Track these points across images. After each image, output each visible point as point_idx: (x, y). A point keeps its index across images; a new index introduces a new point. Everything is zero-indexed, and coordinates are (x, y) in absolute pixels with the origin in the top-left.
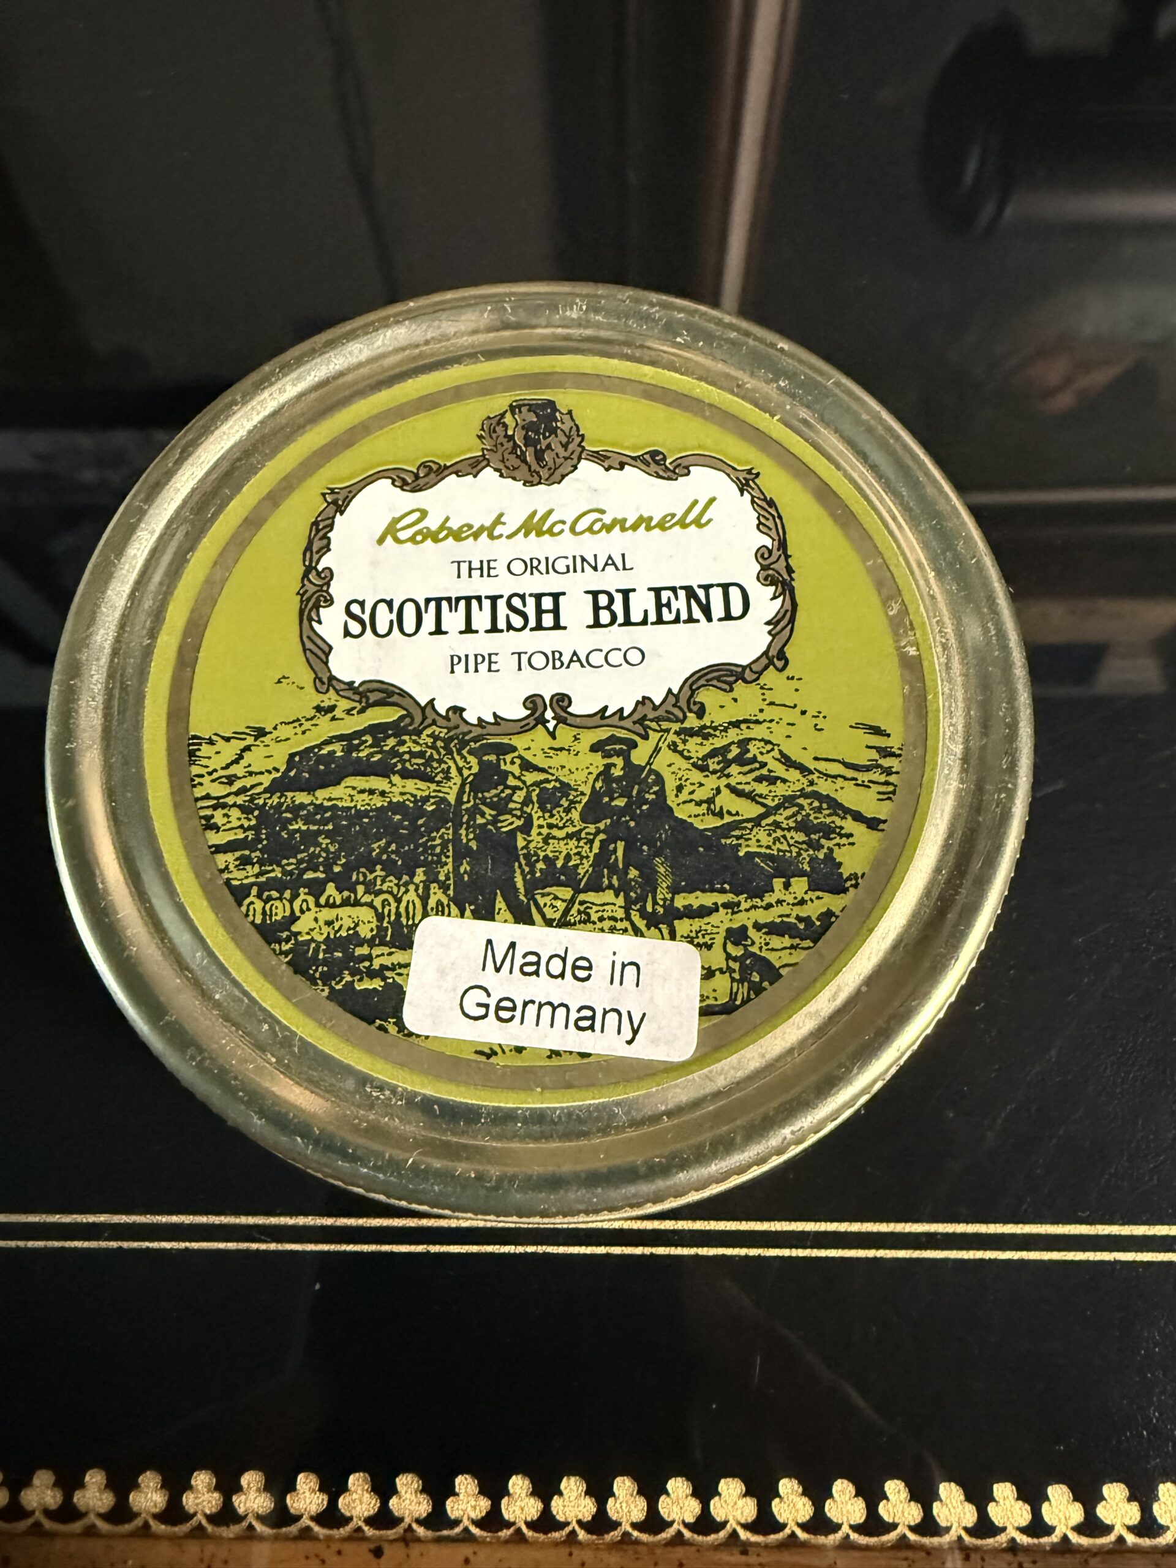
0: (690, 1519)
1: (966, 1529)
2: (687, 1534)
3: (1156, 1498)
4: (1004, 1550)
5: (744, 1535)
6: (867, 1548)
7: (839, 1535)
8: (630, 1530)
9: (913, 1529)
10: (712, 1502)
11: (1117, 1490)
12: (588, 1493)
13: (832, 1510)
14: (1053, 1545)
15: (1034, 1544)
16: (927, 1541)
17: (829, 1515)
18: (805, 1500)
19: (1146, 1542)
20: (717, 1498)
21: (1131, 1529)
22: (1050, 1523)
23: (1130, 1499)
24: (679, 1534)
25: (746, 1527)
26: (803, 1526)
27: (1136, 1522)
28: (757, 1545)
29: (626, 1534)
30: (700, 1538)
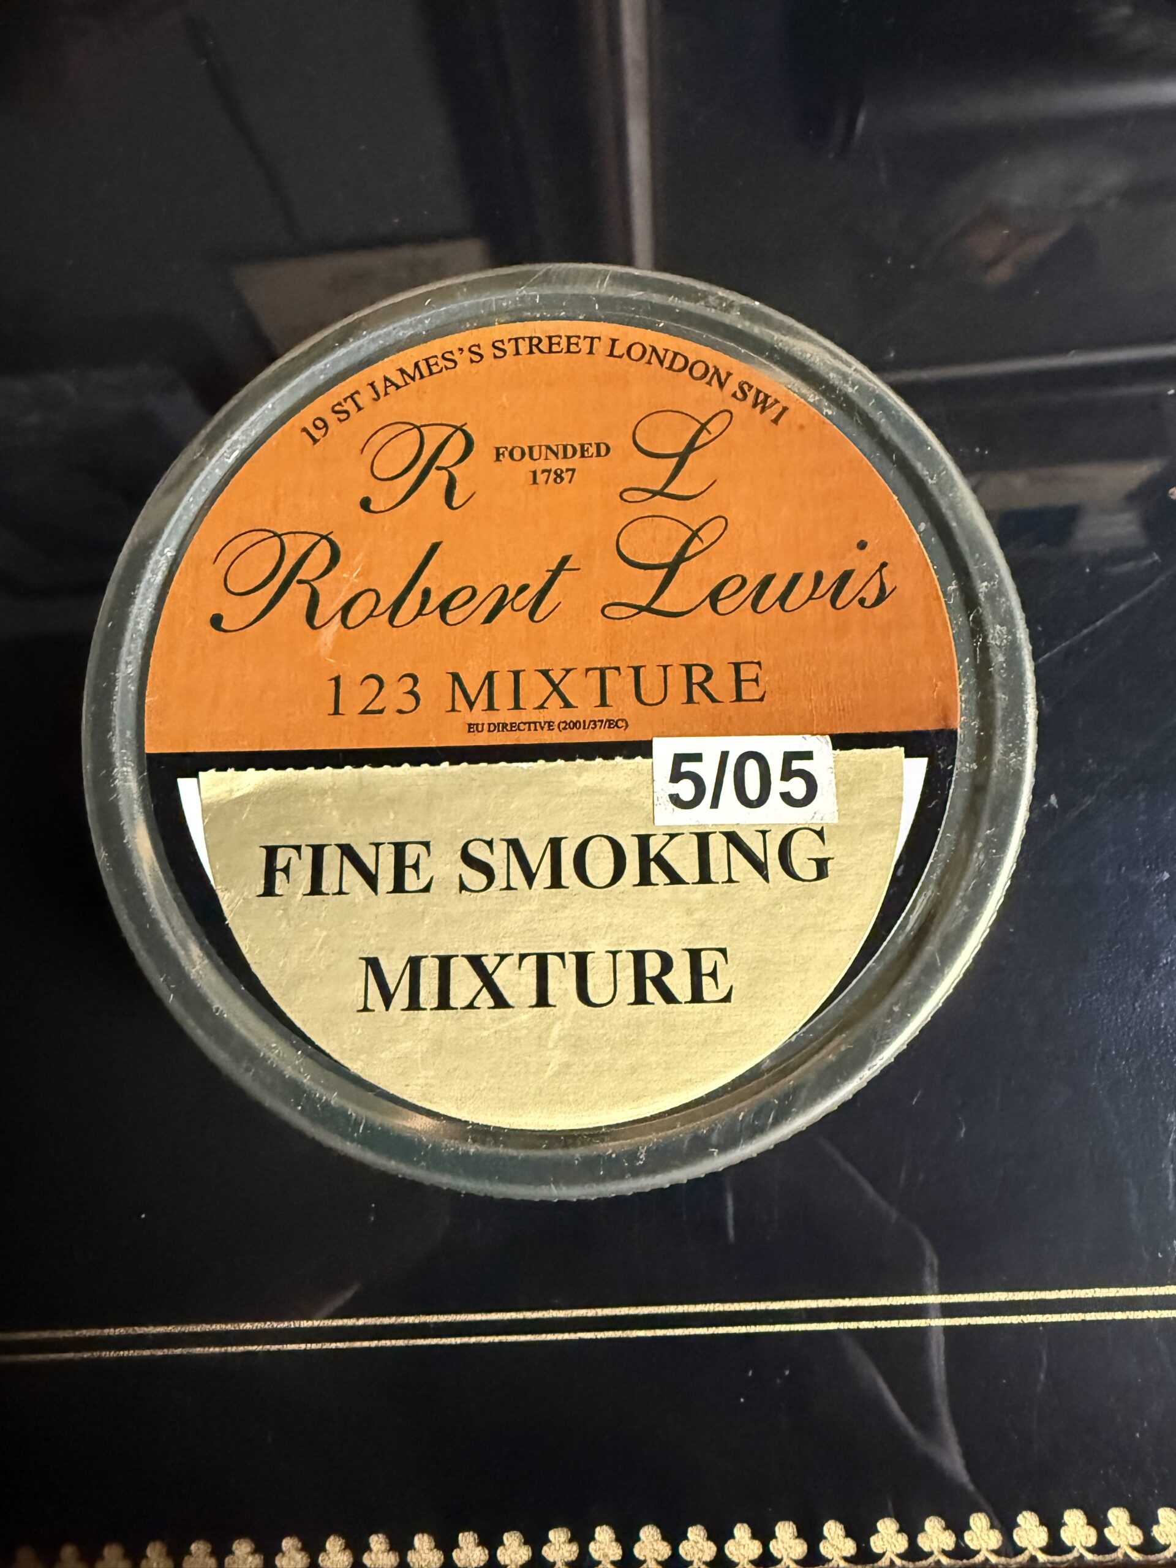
18: (303, 1553)
23: (570, 1541)
27: (574, 1559)
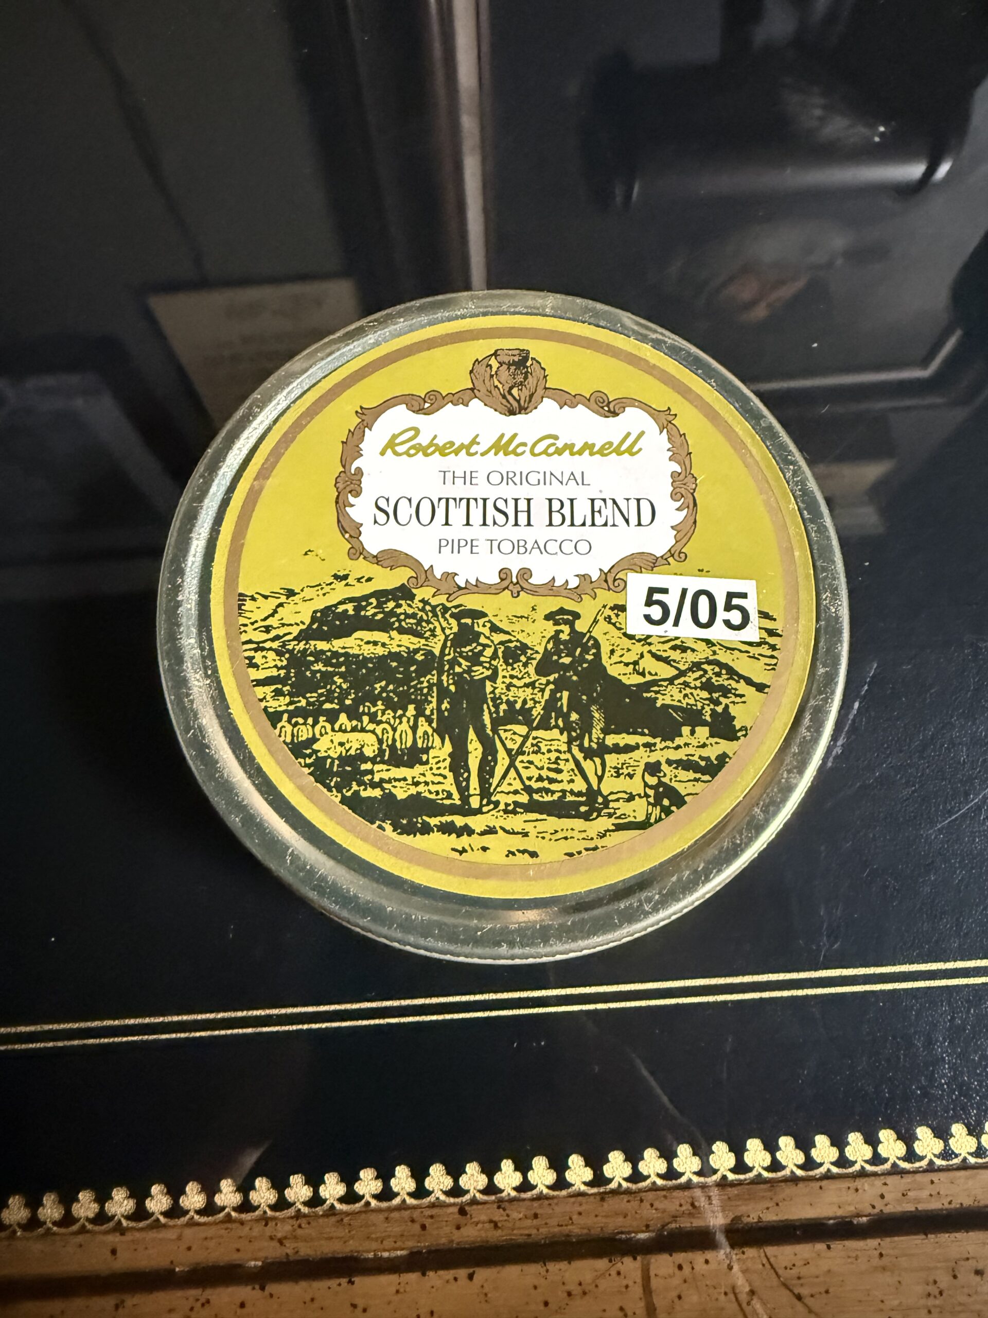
0: (91, 1215)
1: (270, 1207)
2: (89, 1226)
3: (393, 1176)
4: (292, 1218)
5: (125, 1223)
6: (204, 1224)
7: (188, 1216)
8: (50, 1225)
9: (235, 1209)
10: (107, 1205)
11: (370, 1173)
12: (27, 1205)
13: (185, 1202)
14: (324, 1211)
15: (313, 1212)
16: (244, 1216)
17: (182, 1205)
19: (384, 1205)
20: (110, 1201)
21: (375, 1197)
22: (324, 1198)
24: (83, 1226)
25: (128, 1218)
26: (166, 1214)
28: (133, 1228)
29: (49, 1229)
30: (97, 1228)
